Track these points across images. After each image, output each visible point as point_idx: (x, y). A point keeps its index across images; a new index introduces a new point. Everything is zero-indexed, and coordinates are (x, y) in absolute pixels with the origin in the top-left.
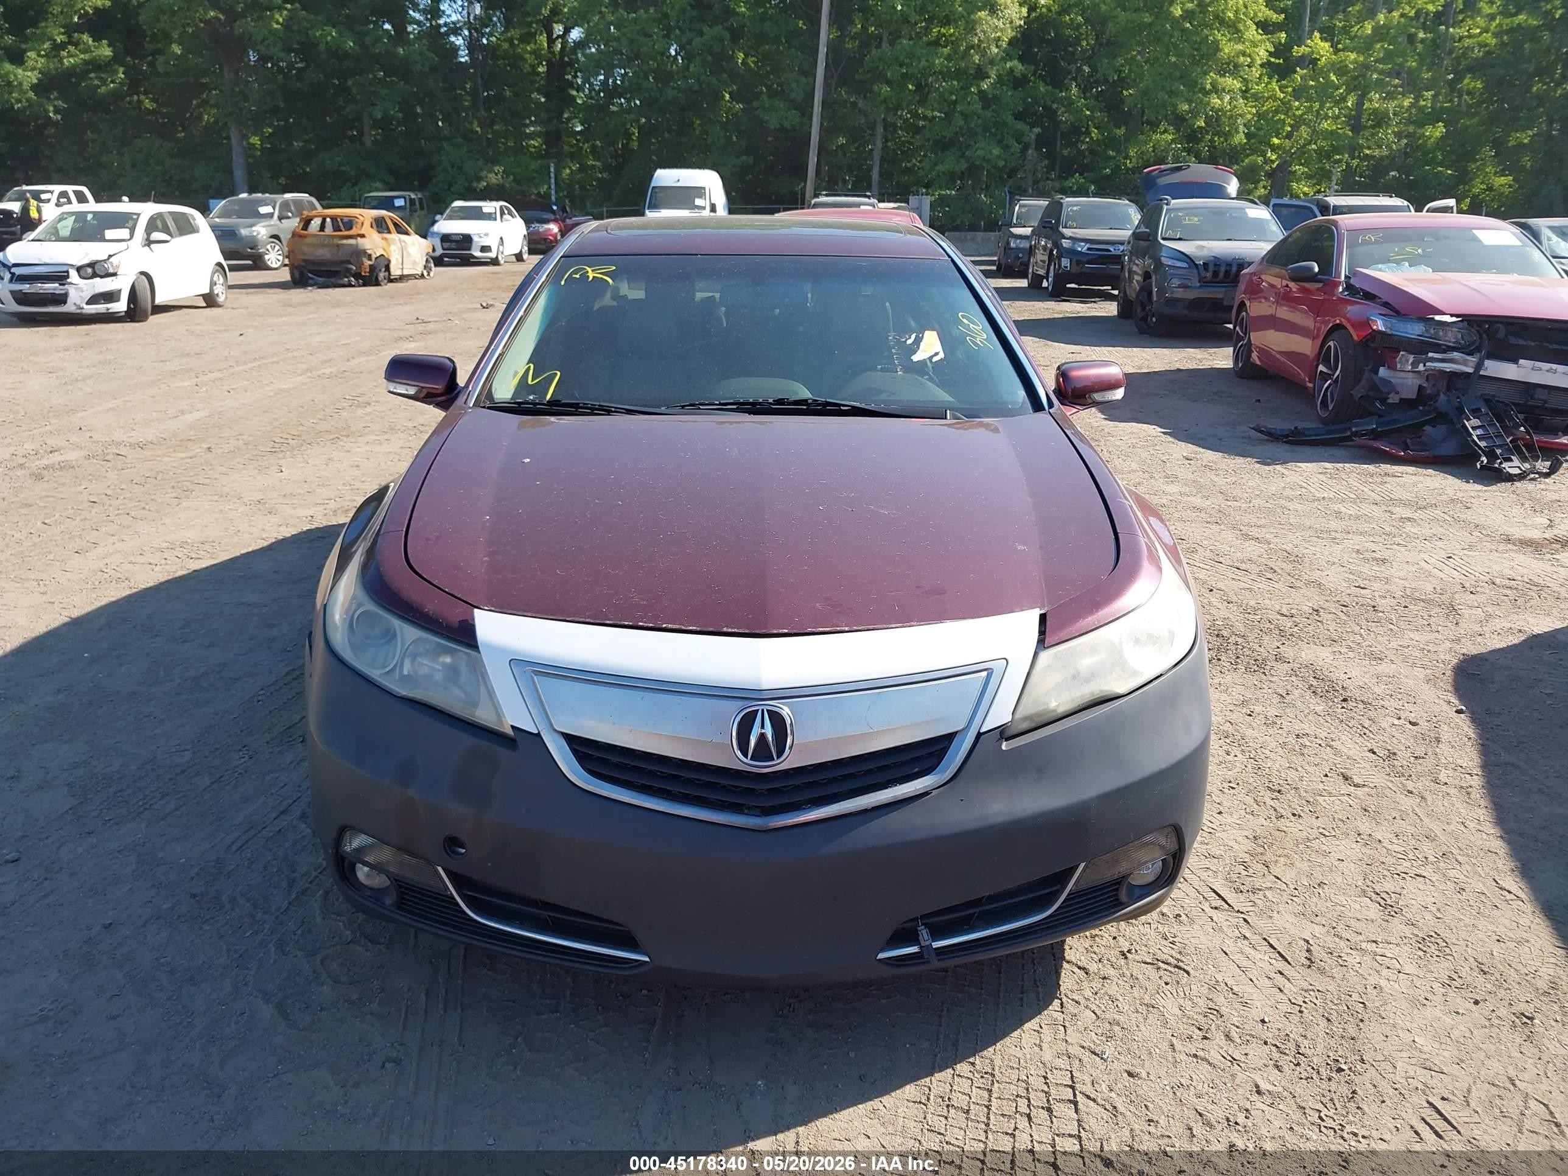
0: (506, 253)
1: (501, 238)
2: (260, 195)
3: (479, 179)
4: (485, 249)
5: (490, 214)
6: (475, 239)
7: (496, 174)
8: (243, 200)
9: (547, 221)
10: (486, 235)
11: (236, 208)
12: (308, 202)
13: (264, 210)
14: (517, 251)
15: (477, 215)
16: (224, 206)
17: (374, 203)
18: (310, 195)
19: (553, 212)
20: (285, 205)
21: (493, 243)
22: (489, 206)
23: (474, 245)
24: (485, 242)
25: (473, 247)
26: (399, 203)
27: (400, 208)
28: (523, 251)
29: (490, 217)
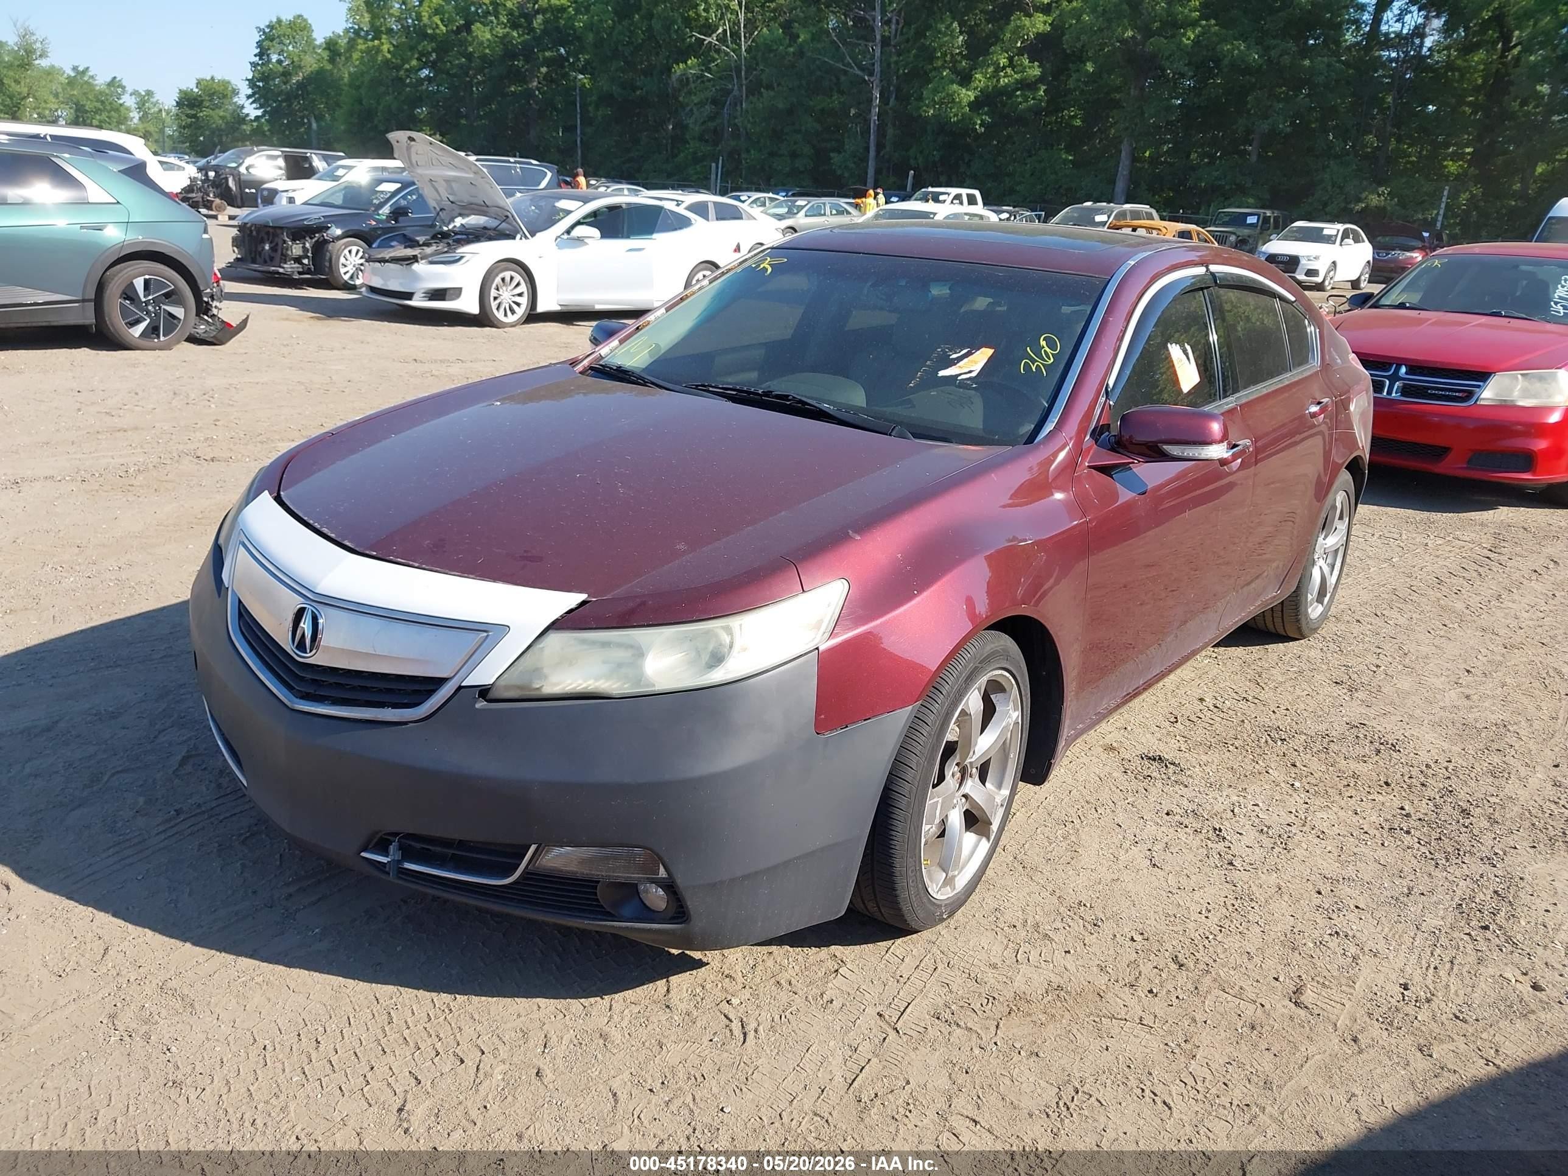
0: (1336, 279)
1: (1334, 263)
2: (1105, 204)
3: (1359, 200)
4: (1311, 273)
5: (1331, 236)
6: (1303, 261)
7: (1379, 195)
8: (1087, 208)
9: (1411, 249)
10: (1316, 258)
11: (1075, 215)
12: (1146, 213)
13: (1099, 218)
14: (1354, 278)
15: (1316, 237)
16: (1067, 212)
17: (1227, 219)
18: (1151, 207)
19: (1422, 239)
20: (1122, 215)
21: (1322, 267)
22: (1331, 229)
23: (1300, 267)
24: (1313, 266)
25: (1298, 270)
26: (1251, 220)
27: (1251, 225)
28: (1363, 278)
29: (1329, 240)
